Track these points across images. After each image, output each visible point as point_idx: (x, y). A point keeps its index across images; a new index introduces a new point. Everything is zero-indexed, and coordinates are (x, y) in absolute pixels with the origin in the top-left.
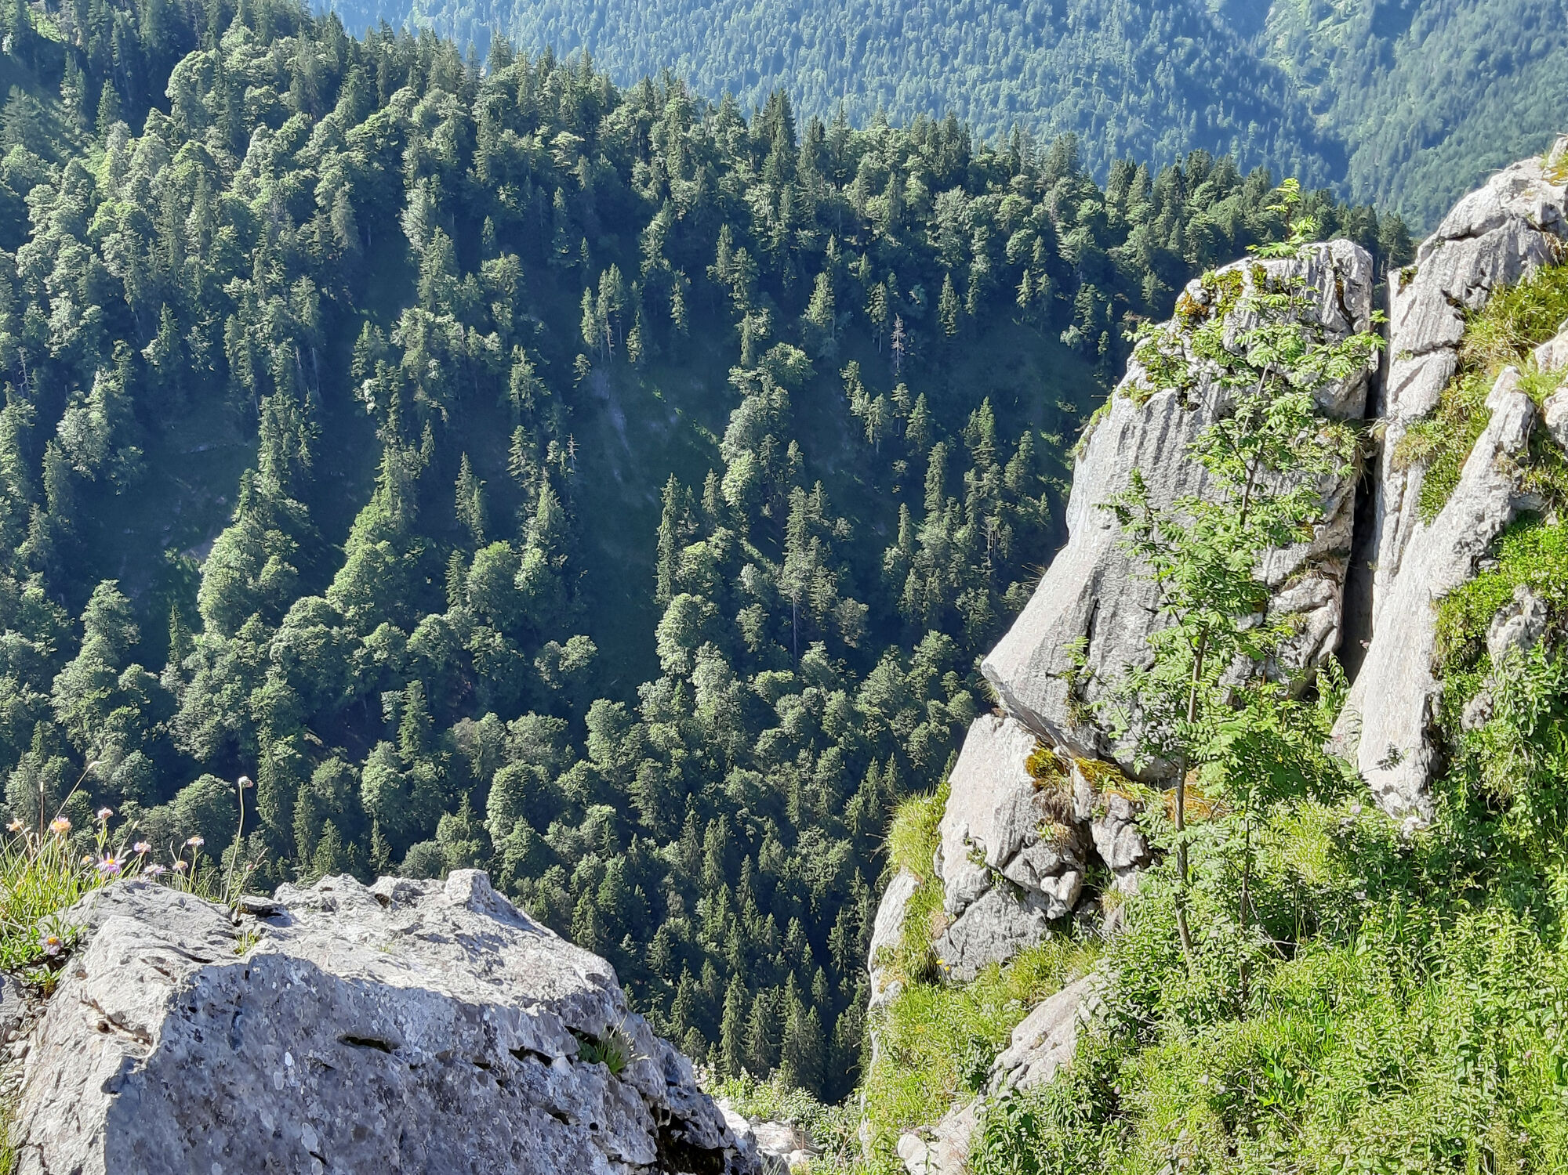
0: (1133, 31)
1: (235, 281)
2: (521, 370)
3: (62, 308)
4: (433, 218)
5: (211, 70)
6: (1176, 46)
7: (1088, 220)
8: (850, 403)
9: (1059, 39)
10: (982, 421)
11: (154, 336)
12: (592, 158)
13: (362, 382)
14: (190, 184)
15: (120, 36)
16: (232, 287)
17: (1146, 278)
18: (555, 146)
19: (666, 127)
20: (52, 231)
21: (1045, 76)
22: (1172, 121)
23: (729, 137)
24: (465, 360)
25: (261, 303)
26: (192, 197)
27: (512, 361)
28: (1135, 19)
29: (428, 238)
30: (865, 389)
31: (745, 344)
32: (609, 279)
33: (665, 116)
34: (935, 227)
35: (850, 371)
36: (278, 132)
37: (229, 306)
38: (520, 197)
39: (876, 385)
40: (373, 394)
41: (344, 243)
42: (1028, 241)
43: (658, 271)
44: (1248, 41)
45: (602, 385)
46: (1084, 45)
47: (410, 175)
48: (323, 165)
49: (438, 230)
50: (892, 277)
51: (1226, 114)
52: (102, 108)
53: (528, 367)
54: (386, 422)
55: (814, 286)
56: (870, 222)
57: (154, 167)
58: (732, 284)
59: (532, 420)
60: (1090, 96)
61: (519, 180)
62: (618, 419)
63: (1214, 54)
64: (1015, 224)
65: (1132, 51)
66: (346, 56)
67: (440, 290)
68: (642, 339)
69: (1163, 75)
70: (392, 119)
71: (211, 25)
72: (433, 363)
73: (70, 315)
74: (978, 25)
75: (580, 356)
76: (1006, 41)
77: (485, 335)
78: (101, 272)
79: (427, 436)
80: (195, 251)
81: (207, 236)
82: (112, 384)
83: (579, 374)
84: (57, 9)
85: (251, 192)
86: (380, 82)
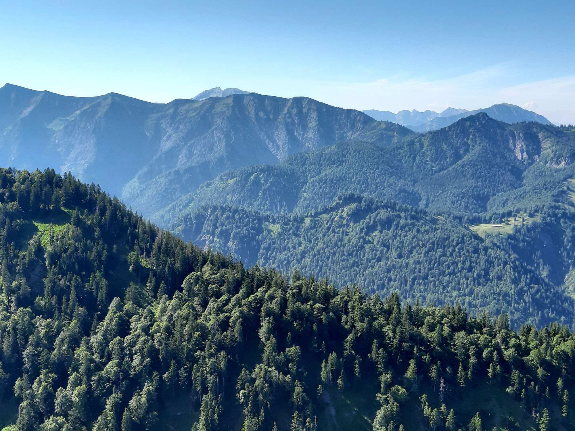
0: (515, 282)
1: (199, 352)
2: (298, 390)
3: (137, 359)
4: (270, 332)
5: (198, 279)
6: (532, 288)
7: (514, 346)
8: (423, 411)
9: (487, 283)
10: (476, 422)
11: (167, 370)
12: (328, 313)
13: (240, 391)
14: (187, 317)
15: (169, 267)
16: (197, 354)
17: (539, 370)
18: (315, 308)
19: (354, 303)
20: (138, 331)
21: (482, 296)
22: (532, 315)
23: (377, 308)
24: (278, 385)
25: (207, 360)
26: (187, 321)
27: (295, 386)
28: (515, 277)
29: (268, 339)
30: (430, 405)
31: (382, 385)
32: (332, 357)
33: (354, 300)
34: (455, 345)
35: (423, 398)
36: (219, 300)
37: (195, 361)
38: (301, 325)
39: (434, 404)
40: (243, 396)
41: (238, 340)
42: (491, 352)
43: (350, 355)
44: (558, 287)
45: (327, 398)
46: (497, 286)
47: (263, 316)
48: (233, 312)
49: (271, 336)
50: (439, 362)
51: (552, 313)
52: (160, 290)
53: (301, 389)
54: (247, 407)
55: (409, 364)
56: (429, 341)
57: (175, 310)
58: (378, 362)
59: (301, 409)
60: (500, 304)
61: (301, 320)
62: (333, 411)
63: (546, 291)
64: (486, 346)
65: (515, 289)
66: (244, 275)
67: (271, 358)
68: (343, 380)
69: (527, 298)
70: (258, 297)
71: (199, 264)
72: (266, 385)
73: (140, 361)
74: (456, 277)
75: (320, 386)
76: (467, 283)
77: (286, 376)
78: (152, 346)
79: (262, 413)
80: (185, 340)
81: (191, 335)
82: (151, 387)
83: (319, 393)
84: (149, 257)
85: (207, 320)
86: (255, 285)
